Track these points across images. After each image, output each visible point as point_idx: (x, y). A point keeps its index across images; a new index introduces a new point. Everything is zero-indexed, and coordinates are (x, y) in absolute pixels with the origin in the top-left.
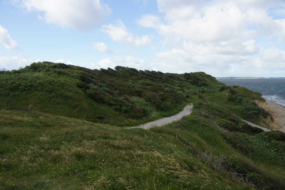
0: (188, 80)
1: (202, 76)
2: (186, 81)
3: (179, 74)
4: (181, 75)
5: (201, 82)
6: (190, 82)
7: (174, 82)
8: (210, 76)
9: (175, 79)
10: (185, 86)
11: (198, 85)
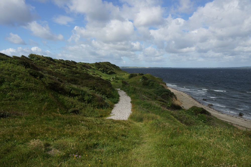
0: (99, 69)
1: (109, 65)
2: (97, 70)
3: (91, 64)
4: (92, 65)
5: (109, 71)
6: (101, 71)
7: (88, 71)
8: (115, 65)
9: (87, 68)
10: (98, 74)
11: (108, 74)
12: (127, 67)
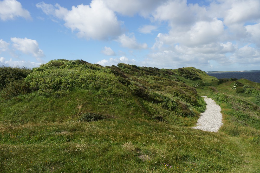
5: (194, 76)
6: (184, 76)
11: (192, 80)
12: (215, 71)
